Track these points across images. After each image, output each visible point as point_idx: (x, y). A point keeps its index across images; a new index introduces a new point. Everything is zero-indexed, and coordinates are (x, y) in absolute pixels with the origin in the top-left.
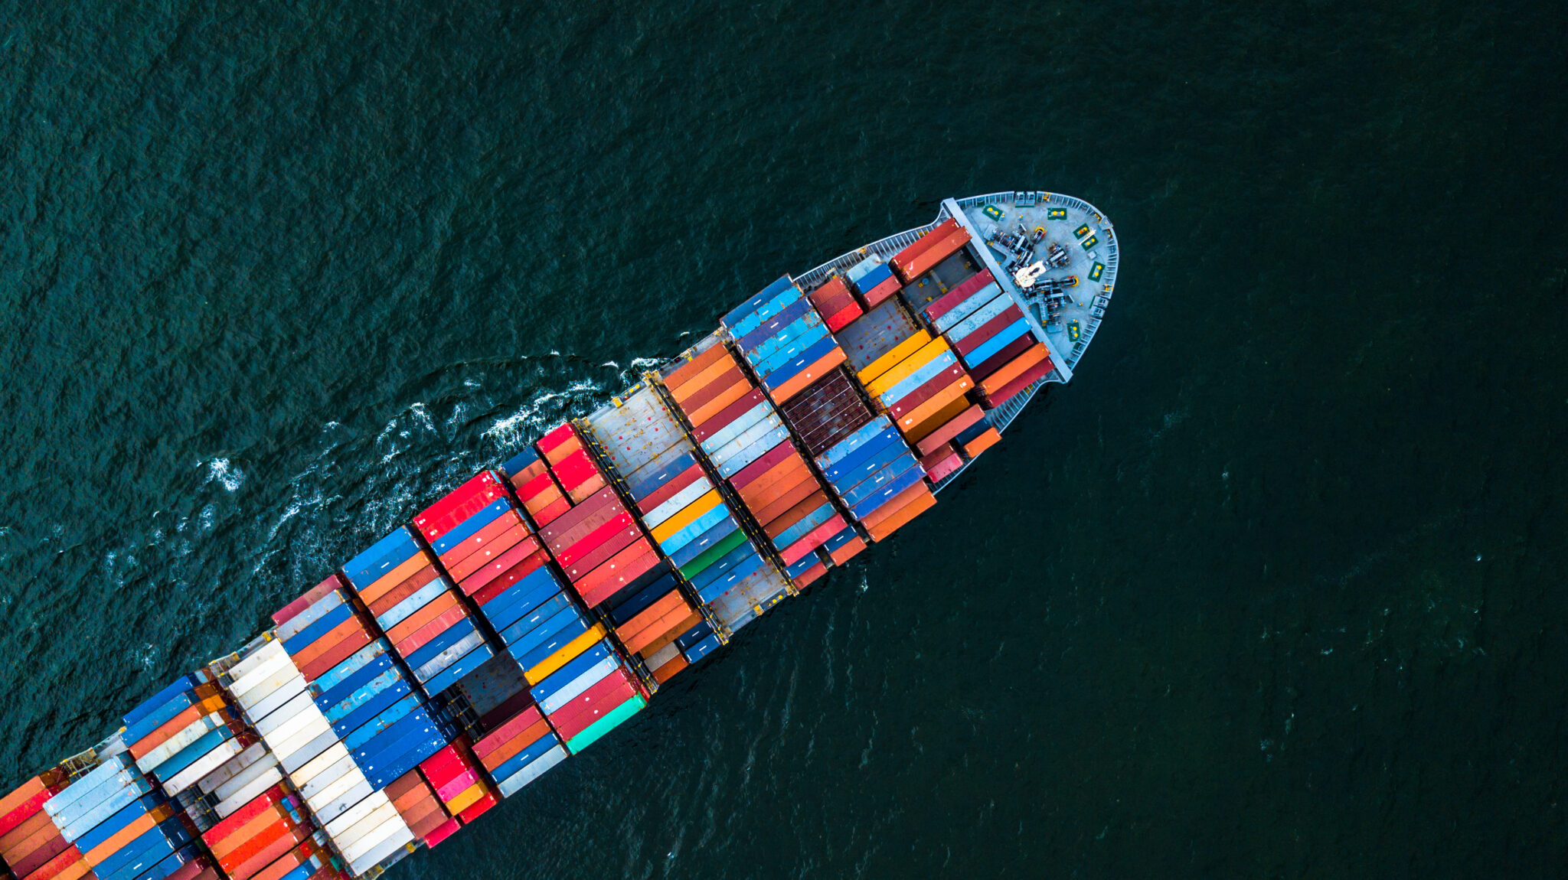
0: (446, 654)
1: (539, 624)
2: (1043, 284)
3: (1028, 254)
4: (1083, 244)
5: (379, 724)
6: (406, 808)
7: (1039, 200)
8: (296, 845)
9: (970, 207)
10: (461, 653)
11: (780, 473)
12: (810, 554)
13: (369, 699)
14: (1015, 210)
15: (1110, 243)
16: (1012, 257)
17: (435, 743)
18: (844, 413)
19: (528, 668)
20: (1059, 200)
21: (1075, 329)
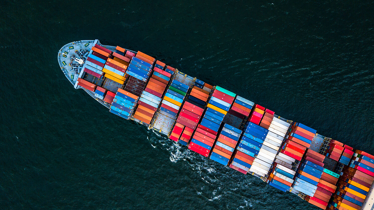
0: (231, 133)
1: (213, 118)
2: (80, 57)
3: (76, 64)
4: (67, 54)
5: (255, 139)
6: (269, 122)
7: (64, 69)
8: (291, 140)
9: (74, 82)
10: (229, 130)
11: (153, 88)
12: (167, 71)
13: (250, 144)
14: (69, 73)
15: (63, 49)
16: (79, 67)
17: (251, 124)
18: (133, 83)
19: (224, 115)
20: (61, 65)
21: (86, 45)
